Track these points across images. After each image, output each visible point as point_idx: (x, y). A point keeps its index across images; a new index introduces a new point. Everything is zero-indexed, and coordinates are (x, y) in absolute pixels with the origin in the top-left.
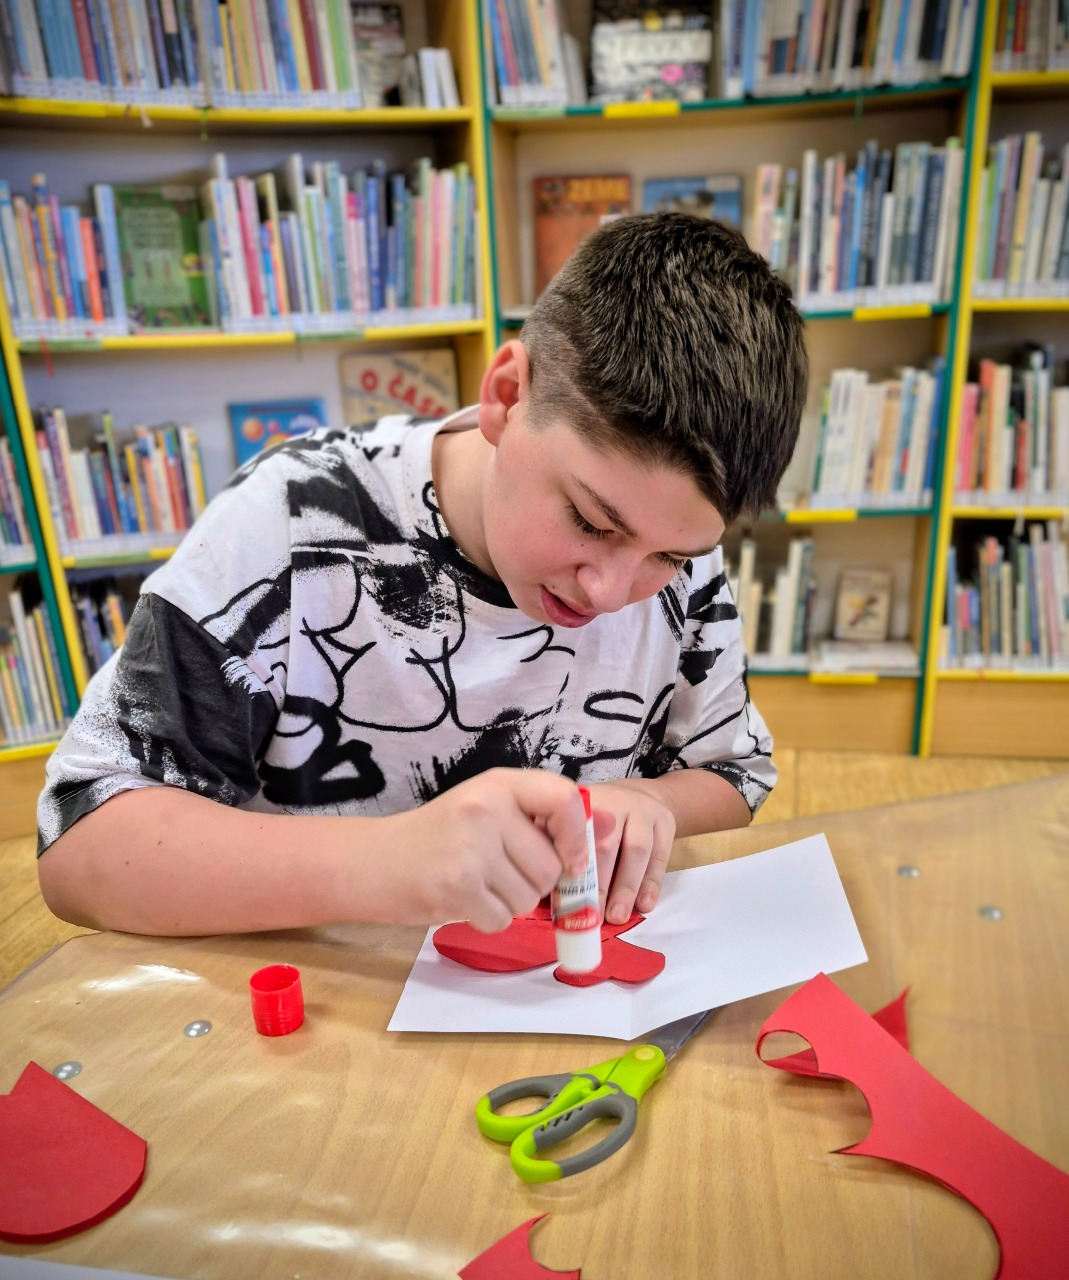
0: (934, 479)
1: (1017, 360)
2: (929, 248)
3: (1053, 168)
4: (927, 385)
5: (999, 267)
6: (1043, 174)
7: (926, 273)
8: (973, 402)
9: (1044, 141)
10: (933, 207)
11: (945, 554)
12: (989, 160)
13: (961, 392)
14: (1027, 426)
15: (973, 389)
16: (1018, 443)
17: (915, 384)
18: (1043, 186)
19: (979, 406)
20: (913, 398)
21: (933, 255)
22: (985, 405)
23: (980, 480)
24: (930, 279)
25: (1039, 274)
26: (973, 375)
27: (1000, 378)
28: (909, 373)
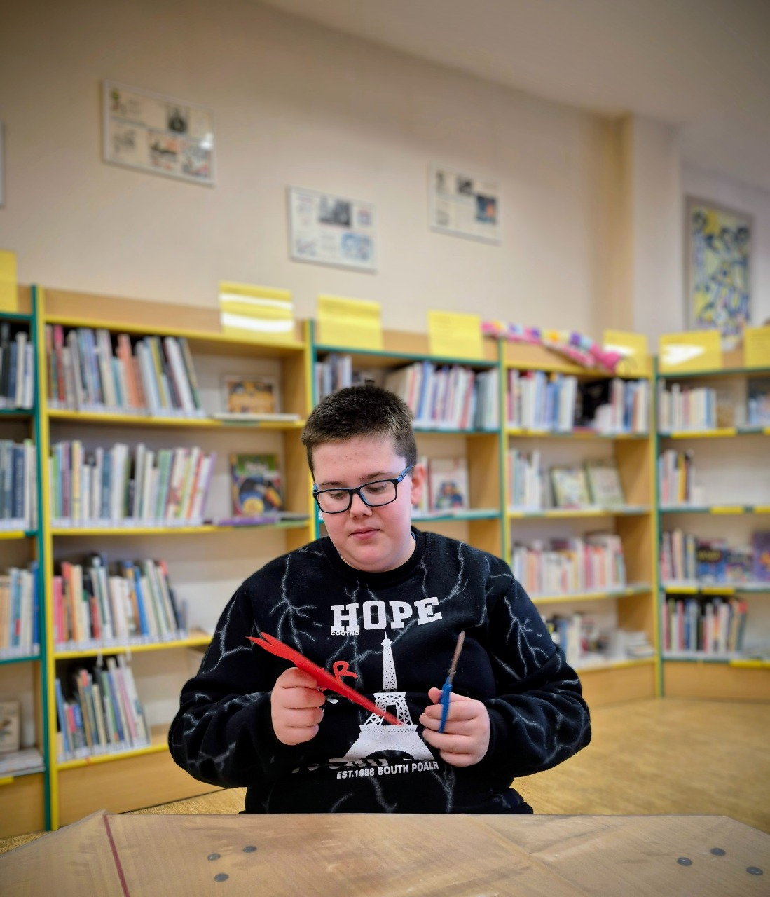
0: (39, 635)
1: (85, 562)
2: (19, 498)
3: (91, 460)
4: (27, 579)
5: (65, 509)
6: (86, 462)
7: (19, 513)
8: (60, 588)
9: (84, 445)
10: (19, 476)
11: (53, 684)
12: (51, 453)
13: (51, 582)
14: (96, 600)
15: (59, 580)
16: (92, 610)
17: (19, 578)
18: (86, 469)
19: (64, 590)
20: (18, 587)
21: (23, 503)
22: (67, 589)
23: (71, 635)
24: (22, 516)
25: (91, 514)
26: (58, 571)
27: (75, 573)
28: (14, 572)
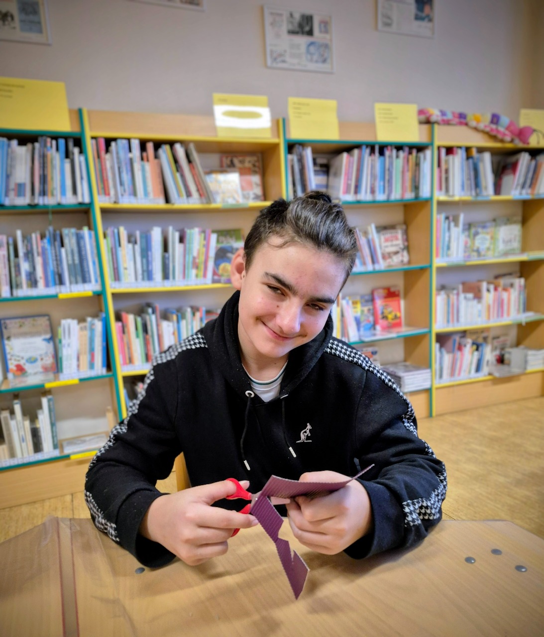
0: (109, 364)
1: (140, 312)
2: (86, 269)
3: (133, 239)
4: (98, 325)
5: (117, 277)
6: (129, 241)
7: (88, 279)
8: (121, 329)
9: (126, 229)
10: (83, 253)
11: (123, 392)
12: (105, 236)
13: (114, 326)
14: (149, 336)
15: (120, 324)
16: (146, 343)
17: (92, 324)
18: (130, 246)
19: (123, 330)
20: (92, 330)
21: (89, 271)
22: (126, 330)
23: (131, 361)
24: (90, 281)
25: (136, 279)
26: (118, 318)
27: (130, 319)
28: (89, 319)
